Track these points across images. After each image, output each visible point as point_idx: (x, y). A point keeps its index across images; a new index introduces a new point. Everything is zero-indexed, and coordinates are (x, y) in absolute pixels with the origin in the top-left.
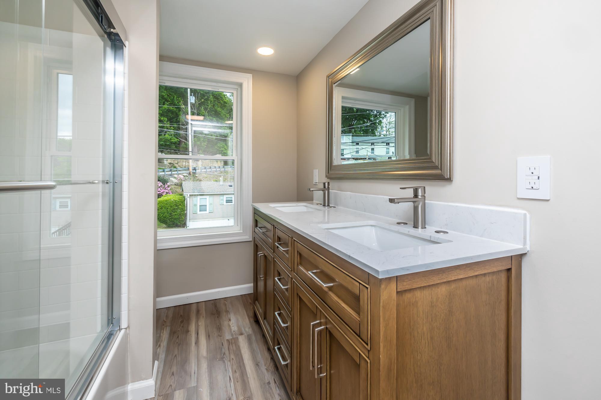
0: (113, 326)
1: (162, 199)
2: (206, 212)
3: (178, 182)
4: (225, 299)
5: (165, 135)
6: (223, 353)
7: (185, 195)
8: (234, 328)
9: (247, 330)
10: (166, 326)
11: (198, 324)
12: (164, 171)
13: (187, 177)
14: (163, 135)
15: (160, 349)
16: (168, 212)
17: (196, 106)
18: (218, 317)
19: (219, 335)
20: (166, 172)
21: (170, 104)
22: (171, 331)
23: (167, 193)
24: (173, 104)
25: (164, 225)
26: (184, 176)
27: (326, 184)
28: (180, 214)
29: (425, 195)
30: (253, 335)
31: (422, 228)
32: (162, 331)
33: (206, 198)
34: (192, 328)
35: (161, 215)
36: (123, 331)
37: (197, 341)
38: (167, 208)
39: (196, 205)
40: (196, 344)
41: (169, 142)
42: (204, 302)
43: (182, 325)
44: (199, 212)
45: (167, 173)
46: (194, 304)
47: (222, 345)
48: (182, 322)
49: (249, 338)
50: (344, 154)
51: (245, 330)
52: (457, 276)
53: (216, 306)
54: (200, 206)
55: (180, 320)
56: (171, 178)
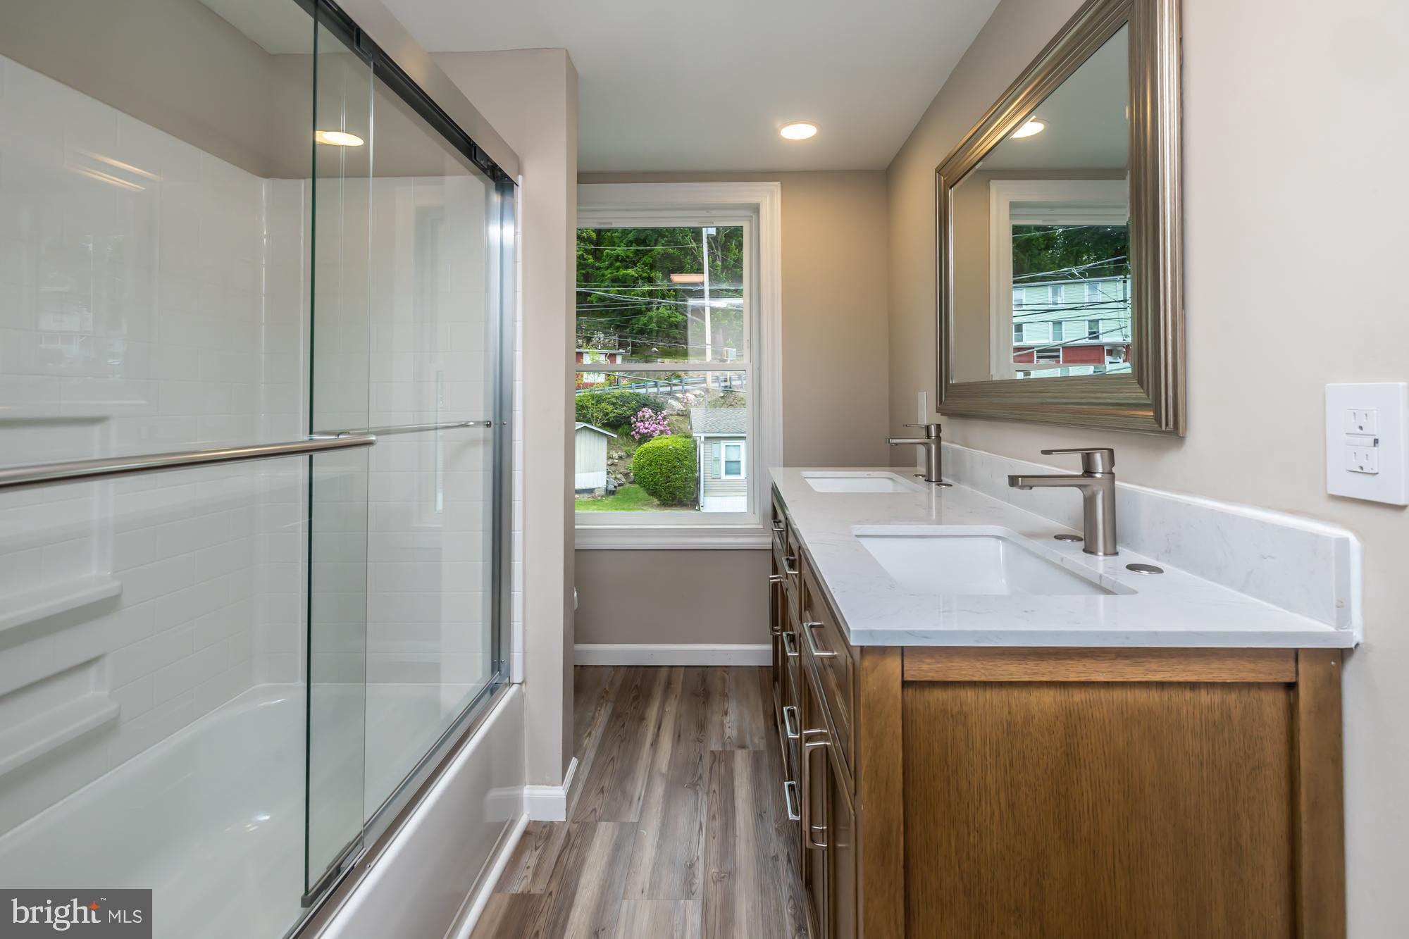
0: (500, 674)
1: (651, 445)
2: (738, 475)
3: (684, 409)
4: (725, 669)
5: (658, 309)
6: (699, 775)
7: (698, 438)
8: (731, 732)
9: (756, 740)
10: (607, 701)
11: (663, 709)
12: (656, 385)
13: (703, 397)
14: (654, 309)
15: (589, 739)
16: (662, 474)
17: (719, 240)
18: (704, 703)
19: (698, 739)
20: (661, 386)
21: (668, 244)
22: (614, 710)
23: (662, 432)
24: (674, 242)
25: (656, 501)
26: (695, 395)
27: (933, 429)
28: (686, 478)
29: (1114, 470)
30: (766, 755)
31: (1105, 554)
32: (599, 708)
33: (739, 446)
34: (652, 714)
35: (648, 478)
36: (515, 688)
37: (655, 740)
38: (661, 465)
39: (717, 460)
40: (652, 745)
41: (666, 323)
42: (683, 668)
43: (634, 705)
44: (724, 477)
45: (662, 389)
46: (665, 668)
47: (701, 759)
48: (636, 698)
49: (756, 758)
50: (1101, 332)
51: (752, 741)
52: (1087, 675)
53: (704, 680)
54: (726, 461)
55: (633, 695)
56: (670, 401)
